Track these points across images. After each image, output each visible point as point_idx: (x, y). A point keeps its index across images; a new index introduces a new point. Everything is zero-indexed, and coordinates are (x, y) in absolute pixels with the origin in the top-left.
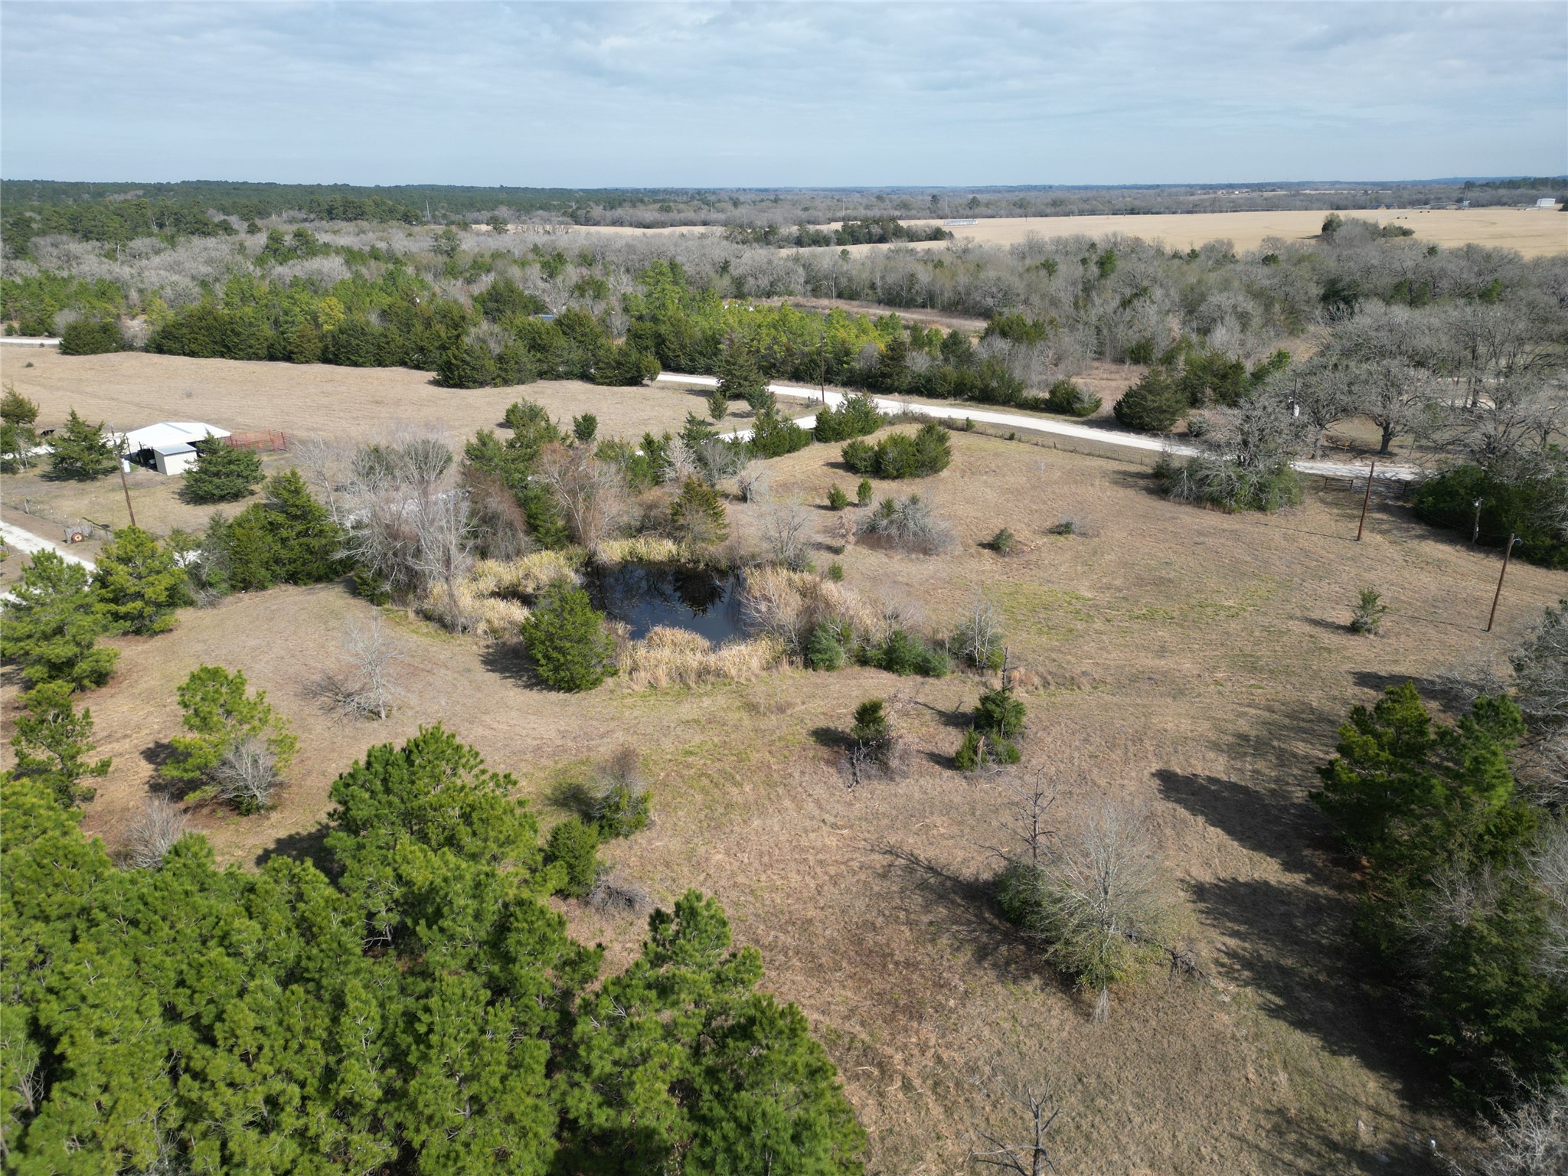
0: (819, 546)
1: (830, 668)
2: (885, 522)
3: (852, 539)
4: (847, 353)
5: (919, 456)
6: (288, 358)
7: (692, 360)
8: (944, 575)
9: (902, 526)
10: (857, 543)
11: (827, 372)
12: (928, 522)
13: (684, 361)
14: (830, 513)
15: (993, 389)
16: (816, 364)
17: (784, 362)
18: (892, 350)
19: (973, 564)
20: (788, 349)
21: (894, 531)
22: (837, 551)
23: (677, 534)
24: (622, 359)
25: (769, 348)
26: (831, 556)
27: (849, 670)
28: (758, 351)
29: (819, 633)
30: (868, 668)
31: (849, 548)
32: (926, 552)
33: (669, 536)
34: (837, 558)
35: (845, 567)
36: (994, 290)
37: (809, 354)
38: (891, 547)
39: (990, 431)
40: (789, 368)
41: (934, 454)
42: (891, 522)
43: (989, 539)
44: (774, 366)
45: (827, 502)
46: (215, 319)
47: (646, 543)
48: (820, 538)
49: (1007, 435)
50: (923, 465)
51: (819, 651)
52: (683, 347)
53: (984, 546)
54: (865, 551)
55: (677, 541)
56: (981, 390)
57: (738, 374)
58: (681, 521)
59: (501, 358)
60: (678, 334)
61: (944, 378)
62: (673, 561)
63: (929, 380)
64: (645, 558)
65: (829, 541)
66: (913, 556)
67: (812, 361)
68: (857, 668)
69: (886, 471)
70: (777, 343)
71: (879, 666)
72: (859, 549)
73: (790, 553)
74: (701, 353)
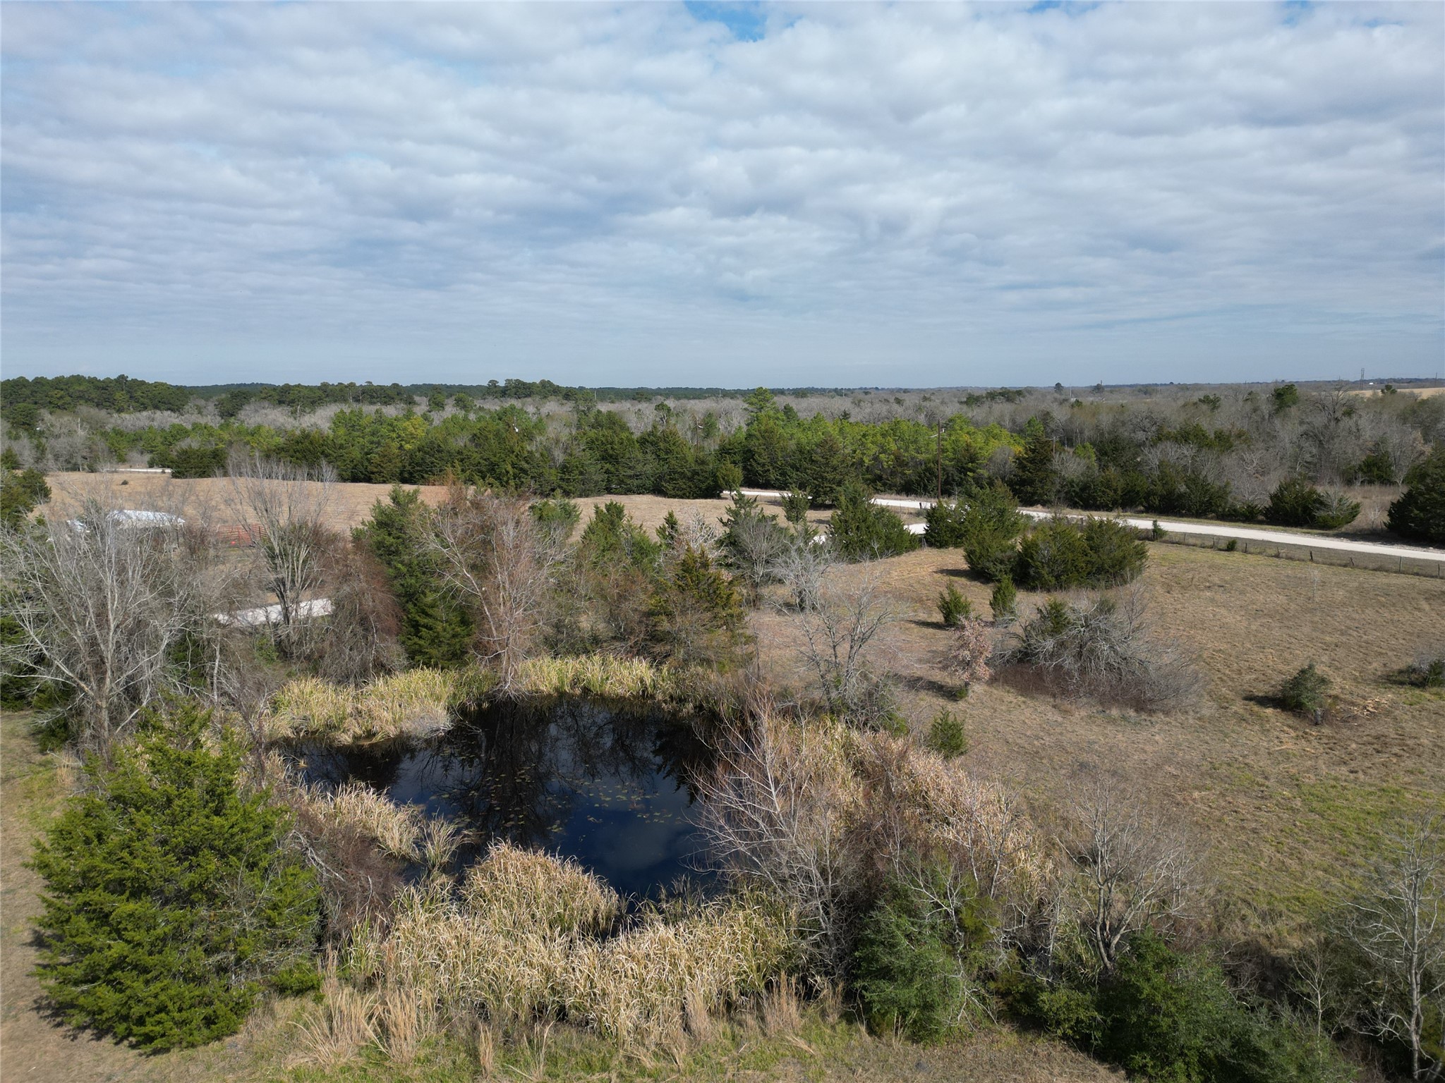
0: (914, 684)
1: (921, 1032)
2: (1049, 644)
3: (984, 671)
4: (973, 459)
5: (1094, 557)
6: (368, 480)
7: (784, 474)
8: (1195, 756)
9: (1084, 653)
10: (993, 681)
11: (946, 482)
12: (1138, 648)
13: (773, 476)
14: (940, 634)
15: (1181, 496)
16: (932, 473)
17: (893, 473)
18: (1033, 451)
19: (1251, 736)
20: (897, 458)
21: (1069, 662)
22: (953, 694)
23: (658, 648)
24: (697, 468)
25: (876, 458)
26: (941, 701)
27: (981, 1046)
28: (861, 462)
29: (888, 916)
30: (1042, 1045)
31: (977, 689)
32: (1141, 705)
33: (640, 651)
34: (950, 706)
35: (968, 727)
36: (1147, 423)
37: (927, 462)
38: (1065, 692)
39: (1191, 541)
40: (898, 480)
41: (1118, 554)
42: (1062, 645)
43: (1271, 684)
44: (880, 478)
45: (938, 617)
46: (311, 443)
47: (604, 663)
48: (920, 670)
49: (1224, 546)
50: (1100, 570)
51: (886, 973)
52: (773, 461)
53: (1264, 701)
54: (1010, 697)
55: (657, 661)
56: (1162, 498)
57: (829, 476)
58: (665, 625)
59: (565, 469)
60: (768, 446)
61: (1108, 484)
62: (645, 695)
63: (1085, 488)
64: (596, 689)
65: (939, 676)
66: (1115, 712)
67: (928, 470)
68: (1007, 1035)
69: (1039, 576)
70: (884, 452)
71: (1081, 1042)
72: (997, 692)
73: (854, 689)
74: (793, 467)
